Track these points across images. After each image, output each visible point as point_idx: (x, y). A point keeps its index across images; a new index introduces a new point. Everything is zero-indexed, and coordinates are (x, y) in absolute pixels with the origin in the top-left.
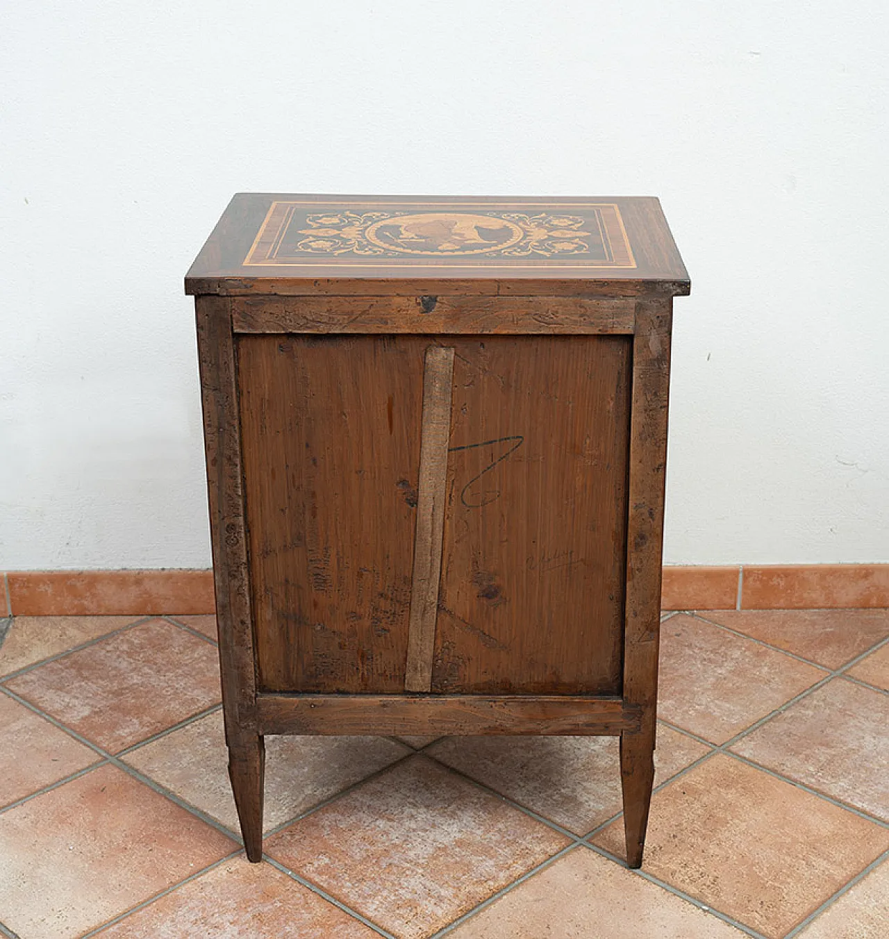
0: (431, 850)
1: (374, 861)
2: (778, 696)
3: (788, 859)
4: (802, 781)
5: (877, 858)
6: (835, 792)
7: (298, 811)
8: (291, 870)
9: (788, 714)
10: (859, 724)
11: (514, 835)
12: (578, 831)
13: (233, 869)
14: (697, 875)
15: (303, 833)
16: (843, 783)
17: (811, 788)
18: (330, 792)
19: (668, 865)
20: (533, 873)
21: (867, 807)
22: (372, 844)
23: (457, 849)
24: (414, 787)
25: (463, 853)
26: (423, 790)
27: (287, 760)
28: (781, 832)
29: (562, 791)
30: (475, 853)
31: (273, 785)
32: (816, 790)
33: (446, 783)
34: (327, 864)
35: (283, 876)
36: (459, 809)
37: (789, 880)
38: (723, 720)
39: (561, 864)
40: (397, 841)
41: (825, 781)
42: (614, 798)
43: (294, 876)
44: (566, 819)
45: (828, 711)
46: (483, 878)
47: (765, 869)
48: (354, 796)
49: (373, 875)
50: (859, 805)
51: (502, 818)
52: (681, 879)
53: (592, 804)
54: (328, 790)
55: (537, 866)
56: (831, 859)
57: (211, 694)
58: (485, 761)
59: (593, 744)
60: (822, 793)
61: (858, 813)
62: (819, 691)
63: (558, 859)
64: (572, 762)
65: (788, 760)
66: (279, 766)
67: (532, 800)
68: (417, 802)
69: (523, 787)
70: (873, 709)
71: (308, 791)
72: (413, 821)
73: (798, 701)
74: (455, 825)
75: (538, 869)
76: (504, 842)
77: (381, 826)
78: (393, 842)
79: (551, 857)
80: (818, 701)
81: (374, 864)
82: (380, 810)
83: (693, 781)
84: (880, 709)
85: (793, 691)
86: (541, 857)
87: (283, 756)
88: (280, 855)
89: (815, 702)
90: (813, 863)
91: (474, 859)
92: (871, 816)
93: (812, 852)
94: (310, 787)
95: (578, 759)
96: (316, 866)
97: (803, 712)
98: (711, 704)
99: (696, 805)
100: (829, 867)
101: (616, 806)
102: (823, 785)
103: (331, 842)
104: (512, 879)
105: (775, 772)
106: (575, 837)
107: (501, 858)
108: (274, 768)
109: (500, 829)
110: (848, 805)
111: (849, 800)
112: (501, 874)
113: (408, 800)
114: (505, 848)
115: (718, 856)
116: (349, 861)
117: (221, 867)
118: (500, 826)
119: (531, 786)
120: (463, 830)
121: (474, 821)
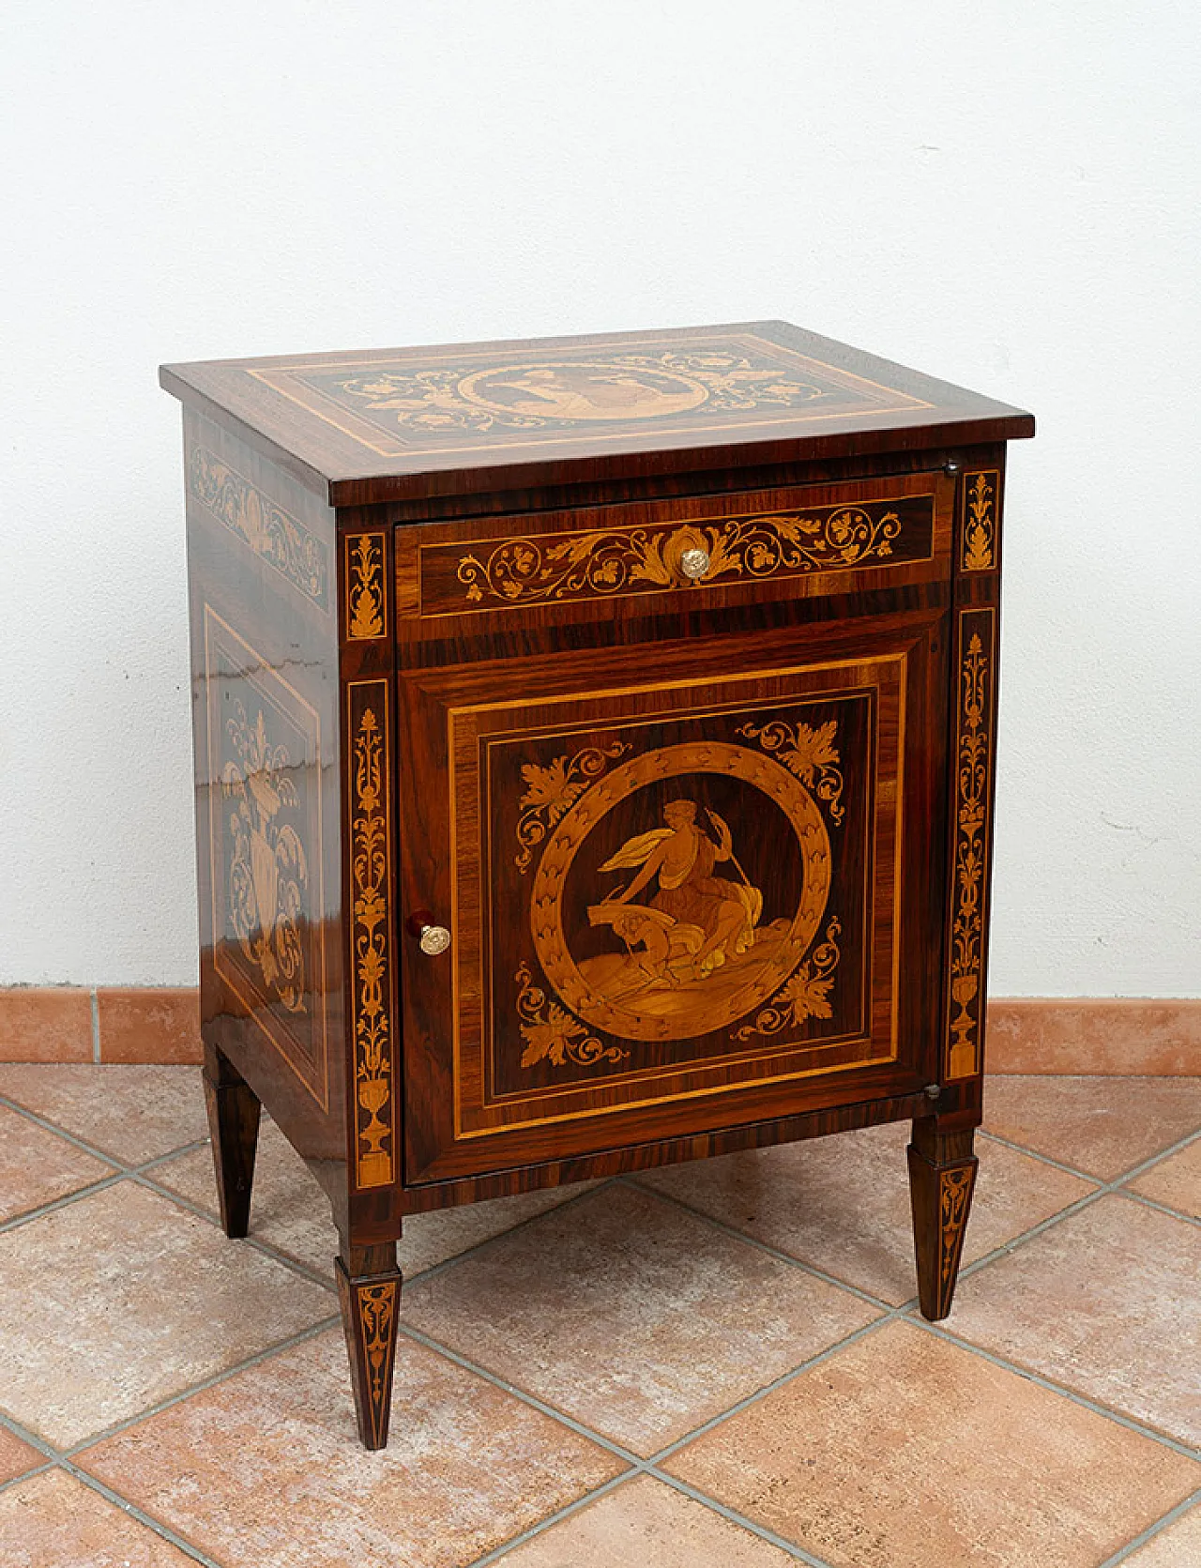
0: (378, 1475)
1: (276, 1491)
2: (1005, 1224)
3: (1012, 1507)
4: (1043, 1371)
5: (1172, 1509)
6: (1099, 1393)
7: (149, 1401)
8: (130, 1501)
9: (1022, 1255)
10: (1146, 1276)
11: (525, 1452)
12: (640, 1449)
13: (29, 1497)
14: (848, 1530)
15: (156, 1439)
16: (1116, 1376)
17: (1058, 1384)
18: (206, 1370)
19: (797, 1512)
20: (555, 1519)
21: (1154, 1418)
22: (274, 1460)
23: (425, 1475)
25: (435, 1482)
27: (136, 1312)
28: (1001, 1460)
29: (615, 1377)
30: (456, 1482)
31: (108, 1356)
32: (1067, 1388)
33: (412, 1360)
34: (193, 1495)
35: (116, 1511)
36: (432, 1405)
37: (1012, 1543)
39: (606, 1505)
40: (318, 1458)
41: (1084, 1373)
42: (706, 1393)
43: (135, 1512)
44: (619, 1428)
45: (1092, 1251)
46: (467, 1526)
47: (970, 1522)
48: (249, 1377)
49: (274, 1515)
50: (1143, 1415)
51: (506, 1422)
52: (819, 1537)
53: (666, 1401)
54: (204, 1366)
55: (564, 1508)
56: (1088, 1509)
58: (482, 1323)
59: (673, 1298)
60: (1078, 1393)
61: (1141, 1429)
62: (1079, 1217)
63: (601, 1497)
64: (635, 1328)
65: (1018, 1334)
66: (122, 1323)
67: (561, 1393)
69: (547, 1369)
70: (1173, 1249)
71: (168, 1367)
73: (1041, 1233)
74: (423, 1433)
75: (564, 1513)
76: (507, 1465)
77: (292, 1430)
78: (313, 1458)
79: (589, 1492)
80: (1076, 1234)
81: (276, 1496)
82: (291, 1403)
83: (849, 1367)
84: (1184, 1250)
85: (1033, 1216)
86: (573, 1492)
87: (129, 1306)
88: (112, 1475)
89: (1070, 1235)
90: (1057, 1514)
91: (453, 1493)
92: (1164, 1435)
93: (1056, 1495)
94: (172, 1361)
95: (646, 1324)
96: (174, 1496)
97: (1048, 1251)
98: (887, 1233)
99: (852, 1408)
100: (1084, 1523)
101: (708, 1406)
102: (1080, 1380)
103: (203, 1456)
104: (519, 1528)
105: (995, 1354)
106: (634, 1460)
107: (501, 1492)
108: (112, 1325)
109: (501, 1443)
110: (1123, 1414)
111: (1124, 1407)
112: (500, 1520)
113: (342, 1387)
114: (509, 1474)
115: (886, 1498)
116: (231, 1490)
117: (8, 1494)
118: (503, 1435)
119: (560, 1368)
120: (437, 1441)
121: (457, 1427)
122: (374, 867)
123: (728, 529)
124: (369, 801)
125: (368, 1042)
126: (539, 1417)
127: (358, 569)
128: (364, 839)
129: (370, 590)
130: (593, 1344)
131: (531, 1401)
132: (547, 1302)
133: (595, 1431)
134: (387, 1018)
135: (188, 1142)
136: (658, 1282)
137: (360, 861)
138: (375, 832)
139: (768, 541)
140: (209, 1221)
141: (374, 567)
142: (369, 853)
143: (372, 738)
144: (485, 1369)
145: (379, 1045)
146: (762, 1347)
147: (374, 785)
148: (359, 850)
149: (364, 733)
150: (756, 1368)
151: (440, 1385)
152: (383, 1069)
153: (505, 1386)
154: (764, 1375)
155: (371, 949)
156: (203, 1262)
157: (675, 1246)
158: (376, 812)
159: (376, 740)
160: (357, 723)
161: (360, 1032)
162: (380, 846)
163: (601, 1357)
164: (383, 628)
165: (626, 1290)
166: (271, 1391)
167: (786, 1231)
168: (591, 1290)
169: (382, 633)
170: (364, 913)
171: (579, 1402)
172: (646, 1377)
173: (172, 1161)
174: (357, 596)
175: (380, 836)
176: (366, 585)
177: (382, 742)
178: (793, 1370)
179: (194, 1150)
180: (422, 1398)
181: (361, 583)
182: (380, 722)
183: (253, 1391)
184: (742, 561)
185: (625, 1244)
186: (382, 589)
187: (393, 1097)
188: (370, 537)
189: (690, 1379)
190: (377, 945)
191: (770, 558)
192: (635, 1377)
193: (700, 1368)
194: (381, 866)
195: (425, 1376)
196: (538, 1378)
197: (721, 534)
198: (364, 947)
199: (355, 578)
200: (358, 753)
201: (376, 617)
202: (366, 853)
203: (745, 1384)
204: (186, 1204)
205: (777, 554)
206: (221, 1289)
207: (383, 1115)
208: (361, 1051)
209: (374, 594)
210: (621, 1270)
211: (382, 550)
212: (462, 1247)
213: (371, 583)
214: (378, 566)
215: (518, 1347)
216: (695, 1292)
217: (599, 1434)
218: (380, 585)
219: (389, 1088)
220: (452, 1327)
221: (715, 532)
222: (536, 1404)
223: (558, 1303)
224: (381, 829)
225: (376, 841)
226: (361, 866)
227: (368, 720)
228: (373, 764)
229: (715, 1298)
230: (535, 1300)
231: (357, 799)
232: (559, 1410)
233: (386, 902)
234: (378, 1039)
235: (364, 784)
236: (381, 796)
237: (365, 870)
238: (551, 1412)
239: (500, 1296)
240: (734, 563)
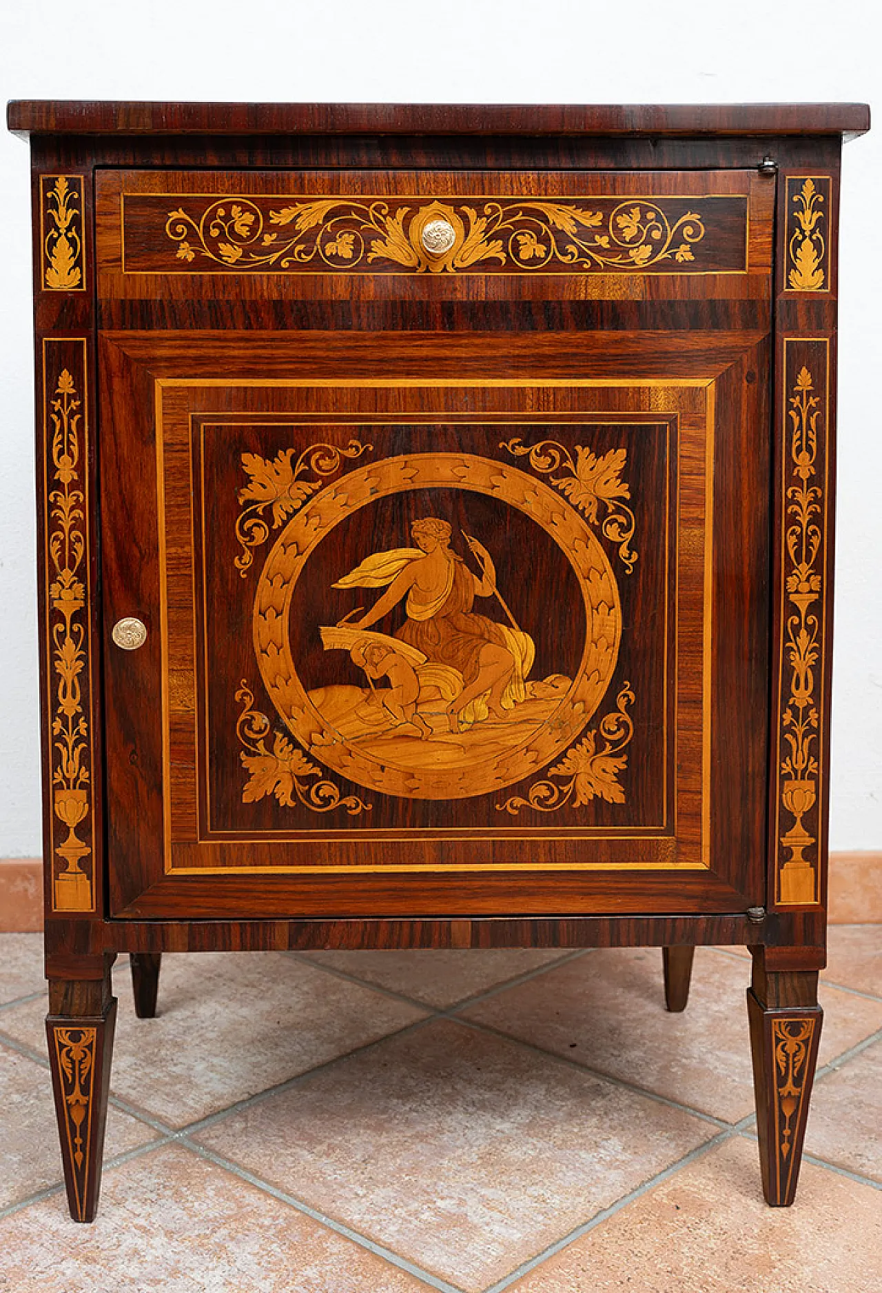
9: (848, 1072)
24: (153, 1196)
26: (170, 1203)
29: (440, 1203)
33: (218, 1192)
36: (233, 1239)
38: (734, 1080)
42: (541, 1218)
44: (444, 1259)
51: (315, 1256)
53: (496, 1228)
58: (298, 1150)
59: (500, 1120)
64: (460, 1152)
67: (379, 1222)
68: (152, 1224)
69: (365, 1196)
73: (862, 1051)
74: (218, 1272)
77: (68, 1272)
85: (849, 1037)
95: (471, 1145)
97: (874, 1068)
98: (709, 1056)
99: (705, 1231)
101: (543, 1232)
105: (847, 1168)
109: (308, 1281)
118: (311, 1272)
119: (380, 1195)
121: (259, 1263)
122: (72, 548)
123: (488, 211)
124: (66, 474)
125: (66, 745)
126: (352, 1249)
127: (54, 212)
128: (60, 513)
129: (68, 239)
130: (414, 1169)
131: (345, 1231)
132: (368, 1127)
133: (417, 1264)
134: (87, 721)
136: (483, 1106)
137: (56, 538)
138: (72, 509)
139: (538, 231)
141: (71, 212)
142: (67, 531)
143: (69, 404)
144: (296, 1197)
145: (77, 751)
146: (597, 1167)
147: (72, 456)
148: (55, 525)
149: (60, 396)
150: (593, 1190)
151: (244, 1217)
152: (82, 779)
153: (317, 1216)
154: (602, 1197)
155: (68, 640)
157: (500, 1071)
158: (74, 485)
159: (74, 404)
160: (53, 383)
161: (56, 732)
162: (77, 525)
163: (424, 1182)
164: (81, 280)
165: (450, 1113)
167: (609, 1056)
168: (415, 1114)
169: (80, 286)
170: (60, 598)
171: (398, 1231)
172: (471, 1199)
174: (53, 242)
175: (78, 513)
176: (63, 231)
177: (81, 407)
178: (633, 1190)
180: (223, 1232)
181: (57, 229)
182: (78, 384)
184: (505, 249)
185: (448, 1070)
186: (80, 238)
187: (93, 811)
188: (67, 179)
189: (522, 1203)
190: (75, 636)
191: (540, 251)
192: (462, 1202)
193: (530, 1191)
194: (79, 547)
195: (230, 1208)
196: (354, 1206)
197: (479, 216)
198: (61, 636)
199: (51, 223)
200: (55, 417)
201: (74, 267)
202: (62, 530)
203: (582, 1207)
205: (549, 247)
206: (27, 1122)
207: (82, 830)
208: (58, 754)
209: (72, 242)
210: (446, 1095)
211: (80, 195)
212: (282, 1077)
213: (69, 229)
214: (76, 211)
215: (328, 1168)
216: (521, 1115)
217: (420, 1267)
218: (78, 232)
219: (89, 801)
220: (265, 1155)
221: (471, 213)
222: (355, 1237)
223: (379, 1128)
224: (78, 505)
225: (74, 518)
226: (57, 545)
227: (66, 382)
228: (70, 431)
229: (542, 1119)
230: (355, 1126)
231: (53, 469)
232: (376, 1241)
233: (85, 588)
234: (76, 743)
235: (61, 453)
236: (79, 468)
237: (62, 549)
238: (367, 1244)
239: (319, 1122)
240: (495, 250)
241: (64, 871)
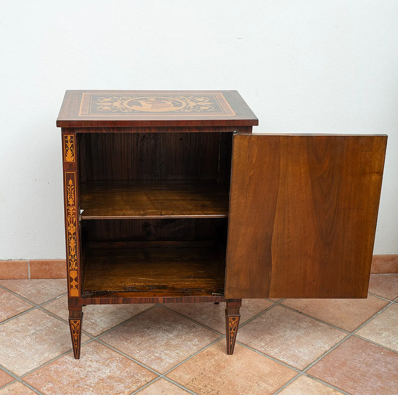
0: (97, 380)
1: (72, 385)
2: (251, 313)
3: (250, 383)
4: (258, 349)
5: (288, 382)
6: (272, 354)
7: (41, 363)
8: (36, 389)
10: (284, 325)
11: (133, 373)
12: (161, 372)
13: (11, 389)
14: (210, 390)
15: (42, 373)
16: (276, 350)
17: (262, 353)
18: (55, 356)
19: (198, 386)
20: (140, 390)
21: (285, 360)
22: (72, 377)
23: (108, 380)
25: (111, 381)
27: (38, 342)
28: (248, 372)
29: (155, 354)
30: (116, 381)
31: (31, 353)
32: (265, 354)
34: (52, 386)
35: (32, 392)
36: (110, 363)
37: (249, 392)
39: (152, 386)
40: (82, 377)
41: (268, 350)
42: (177, 357)
43: (37, 391)
44: (156, 367)
45: (272, 320)
46: (118, 392)
47: (239, 387)
48: (66, 357)
49: (71, 391)
50: (282, 360)
51: (128, 366)
52: (203, 392)
54: (54, 354)
55: (142, 387)
56: (268, 383)
57: (8, 314)
58: (123, 342)
59: (170, 334)
60: (267, 355)
61: (281, 363)
62: (269, 311)
63: (151, 384)
64: (160, 342)
65: (253, 340)
66: (35, 345)
67: (142, 359)
69: (139, 353)
70: (291, 318)
71: (46, 355)
72: (90, 368)
75: (142, 388)
76: (128, 377)
78: (81, 377)
79: (148, 383)
80: (268, 315)
81: (72, 386)
82: (76, 363)
83: (212, 350)
84: (294, 319)
85: (258, 311)
86: (144, 383)
87: (36, 340)
88: (31, 383)
89: (267, 316)
90: (261, 385)
91: (115, 384)
92: (287, 364)
93: (260, 380)
94: (47, 353)
95: (163, 341)
96: (47, 387)
99: (212, 360)
100: (267, 386)
101: (178, 361)
102: (267, 352)
103: (54, 377)
104: (131, 392)
105: (247, 346)
106: (159, 374)
107: (127, 383)
108: (32, 345)
109: (127, 372)
110: (278, 360)
111: (278, 358)
112: (126, 391)
113: (89, 359)
114: (129, 379)
115: (220, 382)
116: (61, 385)
117: (6, 388)
118: (128, 370)
119: (142, 352)
120: (112, 371)
121: (116, 368)
122: (73, 219)
124: (71, 202)
125: (72, 261)
126: (137, 364)
127: (67, 144)
128: (70, 211)
129: (71, 150)
130: (150, 346)
131: (135, 361)
132: (139, 336)
133: (150, 368)
134: (77, 256)
135: (52, 298)
136: (167, 330)
138: (73, 210)
140: (56, 318)
141: (71, 144)
143: (71, 187)
144: (124, 353)
145: (75, 263)
146: (191, 346)
147: (72, 198)
148: (69, 214)
149: (69, 185)
150: (190, 351)
151: (112, 358)
152: (76, 269)
153: (129, 357)
154: (191, 353)
155: (72, 239)
156: (55, 329)
157: (171, 321)
158: (73, 205)
159: (73, 187)
160: (68, 182)
161: (70, 259)
162: (74, 214)
163: (152, 349)
164: (74, 159)
165: (159, 332)
166: (71, 361)
167: (198, 317)
168: (150, 333)
169: (74, 160)
170: (70, 230)
171: (146, 361)
172: (162, 354)
173: (48, 304)
174: (67, 150)
175: (74, 211)
176: (69, 148)
178: (199, 351)
179: (54, 300)
180: (108, 361)
182: (73, 183)
183: (67, 361)
185: (159, 321)
186: (73, 150)
187: (78, 275)
188: (70, 136)
189: (174, 354)
190: (74, 238)
192: (160, 354)
193: (176, 351)
194: (74, 219)
195: (109, 356)
196: (136, 355)
198: (71, 238)
199: (66, 146)
200: (68, 190)
201: (72, 156)
202: (71, 215)
203: (187, 355)
204: (51, 314)
206: (59, 335)
207: (76, 279)
208: (70, 263)
210: (158, 328)
211: (73, 140)
212: (119, 323)
213: (71, 148)
215: (130, 346)
216: (175, 333)
217: (151, 368)
218: (73, 148)
219: (77, 273)
220: (116, 343)
222: (136, 362)
223: (142, 336)
224: (74, 209)
225: (73, 212)
226: (69, 218)
227: (71, 182)
228: (72, 193)
229: (180, 334)
230: (136, 336)
231: (68, 202)
232: (141, 363)
233: (76, 228)
234: (74, 261)
235: (70, 198)
236: (74, 201)
237: (70, 219)
238: (140, 363)
239: (128, 335)
241: (72, 288)
